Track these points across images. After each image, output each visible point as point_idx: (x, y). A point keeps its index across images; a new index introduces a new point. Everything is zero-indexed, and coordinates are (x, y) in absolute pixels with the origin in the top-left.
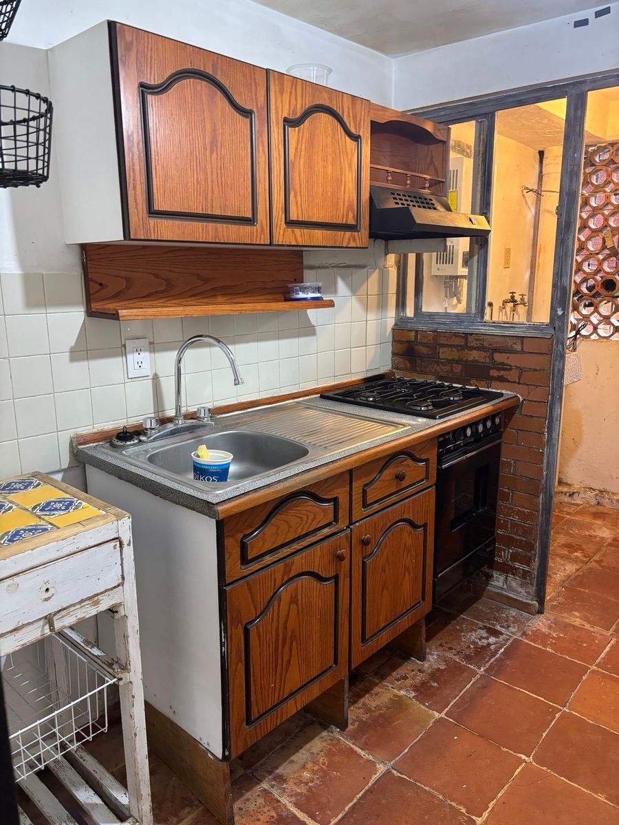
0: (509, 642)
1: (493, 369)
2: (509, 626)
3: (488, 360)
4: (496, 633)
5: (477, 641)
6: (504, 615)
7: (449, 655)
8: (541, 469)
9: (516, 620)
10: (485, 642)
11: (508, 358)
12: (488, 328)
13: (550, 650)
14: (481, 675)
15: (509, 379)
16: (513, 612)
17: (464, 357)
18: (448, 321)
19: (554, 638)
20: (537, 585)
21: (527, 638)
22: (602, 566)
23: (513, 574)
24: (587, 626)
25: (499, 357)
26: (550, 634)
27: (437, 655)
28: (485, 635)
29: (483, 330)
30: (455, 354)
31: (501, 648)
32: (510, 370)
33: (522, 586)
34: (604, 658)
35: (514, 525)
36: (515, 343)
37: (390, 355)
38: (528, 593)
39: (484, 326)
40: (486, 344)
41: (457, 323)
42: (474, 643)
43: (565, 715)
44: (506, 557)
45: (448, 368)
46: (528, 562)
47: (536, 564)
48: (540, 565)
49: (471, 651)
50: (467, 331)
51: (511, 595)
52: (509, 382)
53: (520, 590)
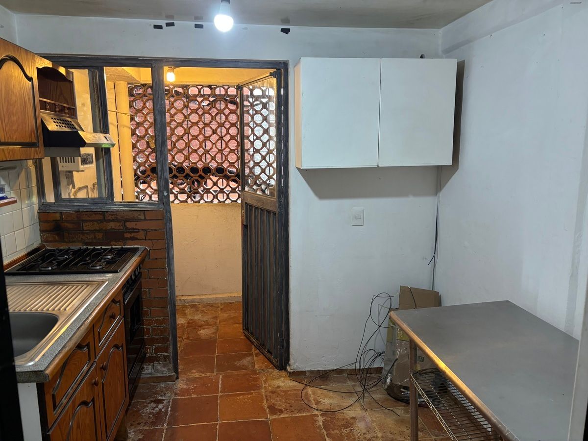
0: (171, 402)
1: (126, 233)
2: (165, 394)
3: (122, 227)
4: (160, 402)
5: (152, 411)
6: (158, 389)
7: (140, 428)
8: (167, 290)
9: (167, 389)
10: (157, 410)
11: (136, 225)
12: (118, 206)
13: (195, 396)
14: (166, 429)
15: (139, 238)
16: (163, 385)
17: (104, 227)
18: (86, 204)
19: (192, 389)
20: (173, 362)
21: (179, 396)
22: (191, 340)
23: (158, 361)
24: (203, 375)
25: (129, 225)
26: (189, 387)
27: (134, 432)
28: (155, 406)
29: (115, 208)
30: (96, 226)
31: (168, 408)
32: (139, 232)
33: (164, 366)
34: (221, 387)
35: (154, 330)
36: (139, 215)
37: (39, 233)
38: (169, 369)
39: (115, 205)
40: (119, 217)
41: (94, 205)
42: (151, 413)
43: (221, 425)
44: (151, 352)
45: (92, 236)
46: (166, 350)
47: (171, 350)
48: (173, 349)
49: (152, 419)
50: (104, 209)
51: (159, 375)
52: (139, 240)
53: (164, 369)
